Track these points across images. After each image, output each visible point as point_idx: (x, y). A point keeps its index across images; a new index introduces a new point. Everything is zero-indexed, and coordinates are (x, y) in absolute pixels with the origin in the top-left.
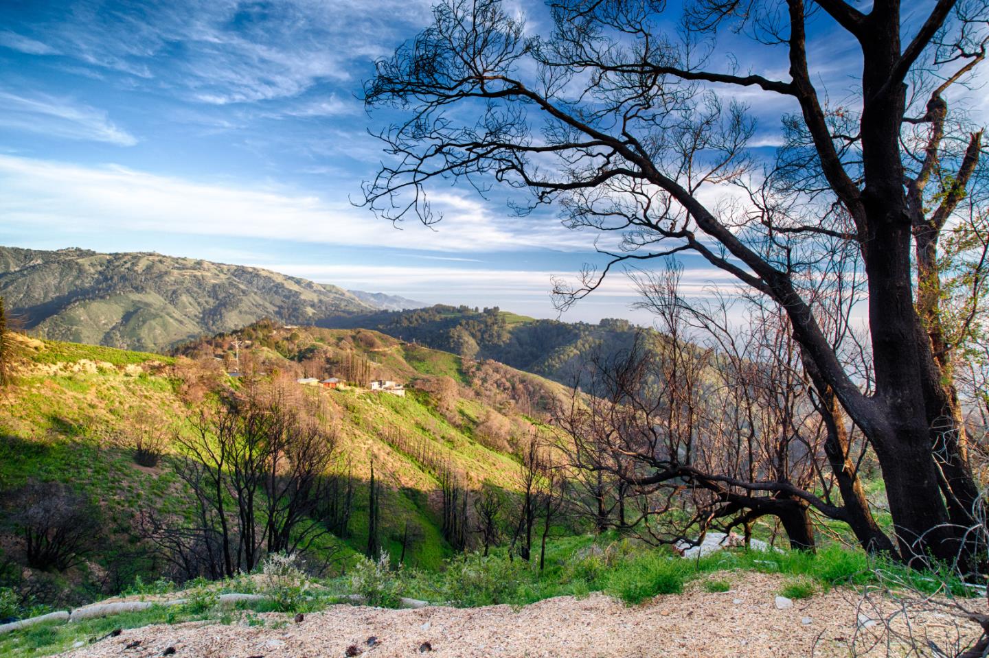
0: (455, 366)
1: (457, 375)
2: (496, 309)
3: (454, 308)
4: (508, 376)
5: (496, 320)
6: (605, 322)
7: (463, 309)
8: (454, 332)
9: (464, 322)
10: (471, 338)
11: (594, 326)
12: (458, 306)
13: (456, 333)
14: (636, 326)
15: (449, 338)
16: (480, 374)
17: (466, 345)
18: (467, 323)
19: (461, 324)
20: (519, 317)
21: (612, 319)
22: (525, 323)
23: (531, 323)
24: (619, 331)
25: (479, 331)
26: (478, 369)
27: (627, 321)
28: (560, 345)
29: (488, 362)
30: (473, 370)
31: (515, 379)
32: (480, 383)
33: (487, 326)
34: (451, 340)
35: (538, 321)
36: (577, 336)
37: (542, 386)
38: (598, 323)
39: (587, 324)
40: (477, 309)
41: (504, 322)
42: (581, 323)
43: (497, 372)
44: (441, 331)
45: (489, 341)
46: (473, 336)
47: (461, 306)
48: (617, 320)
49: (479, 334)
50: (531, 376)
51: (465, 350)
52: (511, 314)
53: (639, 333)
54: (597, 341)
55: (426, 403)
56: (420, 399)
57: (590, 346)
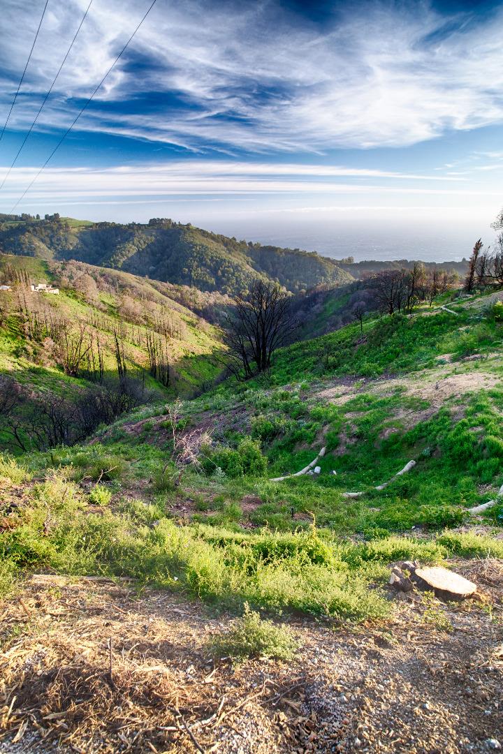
0: (43, 269)
1: (46, 276)
2: (56, 215)
3: (16, 216)
4: (90, 272)
5: (60, 225)
6: (153, 222)
7: (25, 218)
8: (25, 238)
9: (31, 229)
10: (41, 243)
11: (144, 225)
12: (19, 214)
13: (27, 240)
14: (177, 223)
15: (20, 245)
16: (66, 273)
17: (39, 250)
18: (35, 230)
19: (29, 231)
20: (80, 222)
21: (158, 219)
22: (87, 227)
23: (91, 227)
24: (165, 229)
25: (47, 236)
26: (63, 269)
27: (170, 220)
28: (119, 243)
29: (70, 262)
30: (60, 270)
31: (96, 274)
32: (67, 280)
33: (53, 231)
34: (24, 246)
35: (97, 224)
36: (132, 235)
37: (119, 278)
38: (147, 222)
39: (139, 224)
40: (38, 216)
41: (67, 226)
42: (134, 224)
43: (80, 269)
44: (12, 239)
45: (58, 245)
46: (43, 241)
47: (23, 215)
48: (162, 219)
49: (47, 239)
50: (108, 270)
51: (39, 254)
52: (72, 219)
53: (180, 229)
54: (149, 238)
55: (75, 297)
56: (70, 295)
57: (145, 242)
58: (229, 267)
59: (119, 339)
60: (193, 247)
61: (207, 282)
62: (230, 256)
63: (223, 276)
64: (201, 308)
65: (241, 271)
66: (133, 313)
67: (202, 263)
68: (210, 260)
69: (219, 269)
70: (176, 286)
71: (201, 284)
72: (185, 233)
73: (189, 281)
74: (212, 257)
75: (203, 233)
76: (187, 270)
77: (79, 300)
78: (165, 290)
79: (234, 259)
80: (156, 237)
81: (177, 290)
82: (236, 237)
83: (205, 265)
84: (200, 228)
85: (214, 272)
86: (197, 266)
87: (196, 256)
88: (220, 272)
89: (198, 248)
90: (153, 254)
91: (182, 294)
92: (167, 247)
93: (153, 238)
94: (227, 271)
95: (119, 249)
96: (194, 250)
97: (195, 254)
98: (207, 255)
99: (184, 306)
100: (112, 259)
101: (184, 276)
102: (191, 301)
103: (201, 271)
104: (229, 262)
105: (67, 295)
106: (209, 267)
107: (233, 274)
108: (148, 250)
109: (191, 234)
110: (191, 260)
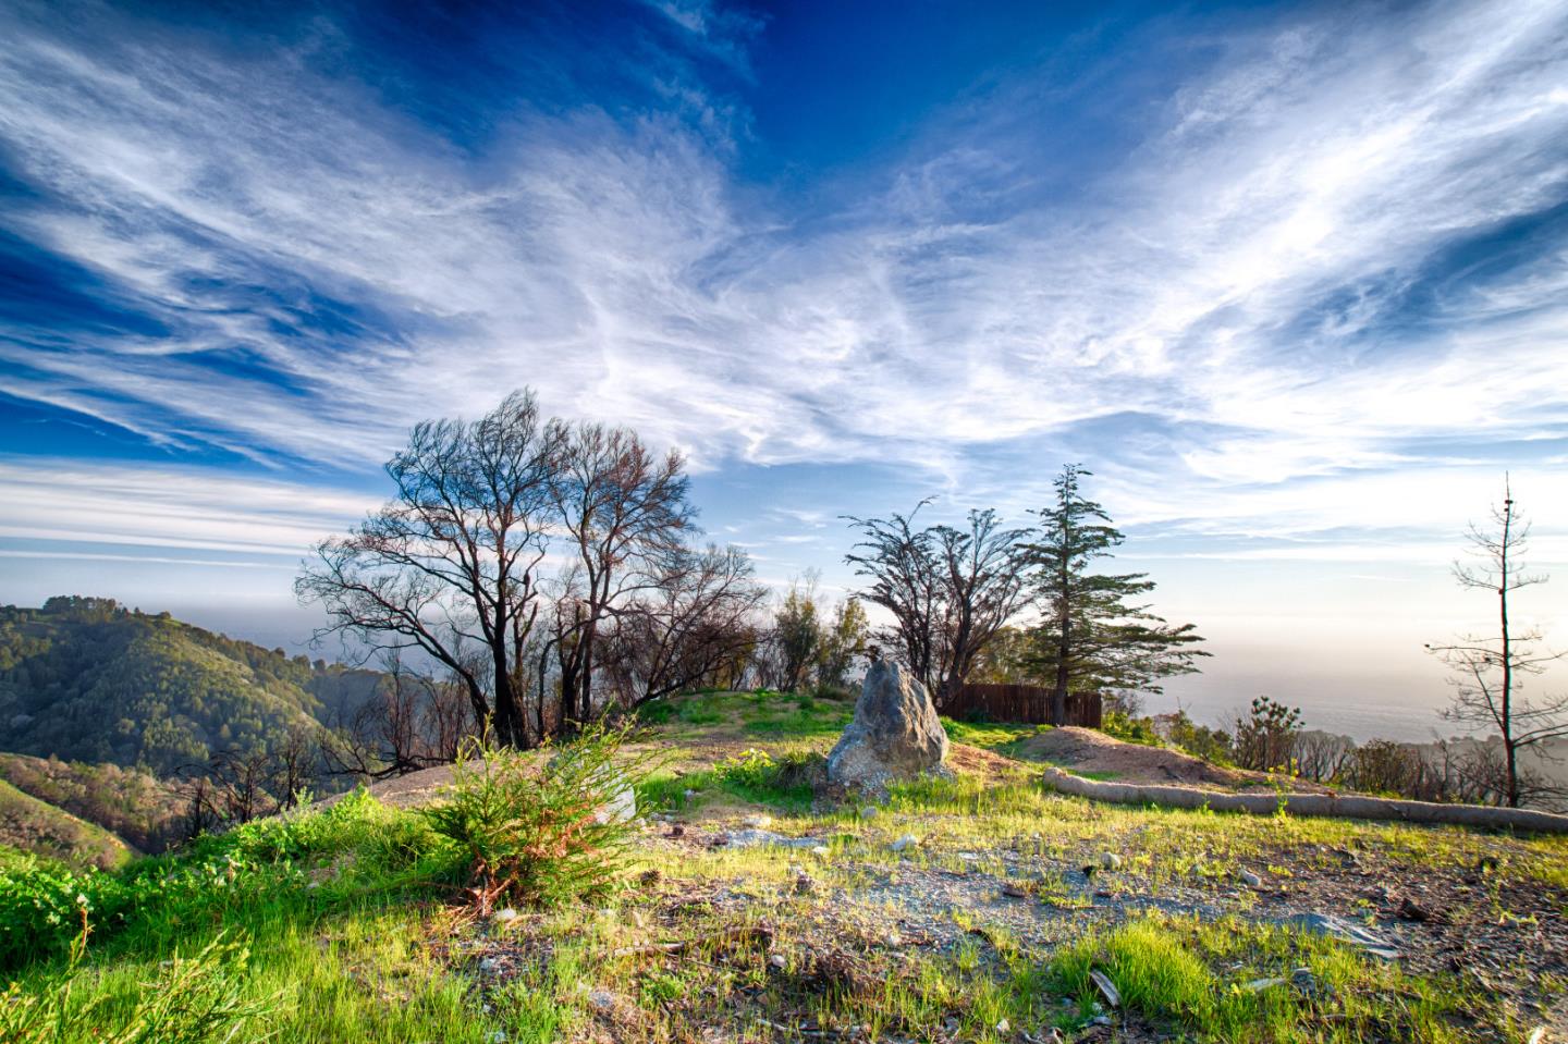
6: (57, 605)
11: (29, 611)
14: (131, 611)
21: (76, 598)
24: (91, 621)
27: (111, 603)
38: (39, 604)
48: (89, 600)
53: (137, 625)
58: (253, 717)
60: (162, 669)
61: (186, 754)
62: (261, 691)
63: (235, 736)
64: (145, 824)
65: (284, 725)
67: (179, 706)
68: (203, 699)
69: (225, 721)
70: (78, 767)
71: (169, 758)
72: (147, 634)
73: (128, 751)
74: (211, 693)
75: (200, 635)
76: (132, 723)
79: (270, 697)
80: (55, 640)
82: (285, 650)
83: (187, 712)
84: (193, 625)
85: (210, 727)
86: (166, 715)
87: (167, 690)
88: (225, 731)
89: (176, 670)
92: (88, 665)
93: (48, 643)
94: (245, 728)
96: (163, 674)
97: (165, 685)
98: (199, 688)
101: (118, 740)
102: (117, 804)
103: (175, 726)
104: (254, 706)
106: (200, 717)
107: (262, 734)
109: (164, 638)
110: (150, 701)
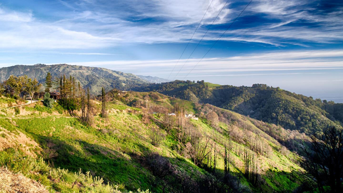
0: (192, 107)
1: (193, 110)
2: (203, 81)
3: (184, 81)
4: (216, 111)
5: (204, 86)
6: (255, 86)
7: (188, 82)
8: (186, 92)
9: (190, 87)
10: (193, 94)
11: (249, 87)
12: (186, 80)
13: (187, 92)
14: (270, 87)
15: (184, 94)
16: (203, 110)
17: (192, 97)
18: (191, 88)
19: (189, 88)
20: (214, 84)
21: (258, 84)
22: (217, 87)
23: (219, 87)
24: (262, 89)
25: (197, 91)
26: (202, 108)
27: (265, 85)
28: (234, 96)
29: (206, 104)
30: (200, 108)
31: (219, 112)
32: (203, 114)
33: (200, 89)
34: (185, 95)
35: (223, 86)
36: (242, 92)
37: (231, 115)
38: (251, 86)
39: (246, 87)
40: (194, 82)
41: (207, 86)
42: (243, 86)
43: (211, 109)
44: (180, 92)
45: (201, 95)
46: (195, 93)
47: (187, 81)
48: (261, 84)
49: (196, 92)
50: (226, 110)
51: (192, 100)
52: (210, 83)
53: (272, 90)
54: (252, 94)
55: (206, 123)
56: (204, 121)
57: (249, 97)
58: (306, 115)
59: (227, 150)
60: (280, 101)
61: (289, 123)
62: (308, 108)
63: (302, 120)
64: (284, 140)
65: (317, 118)
66: (238, 136)
67: (286, 110)
68: (292, 110)
69: (299, 116)
70: (267, 124)
71: (285, 124)
72: (275, 92)
73: (275, 121)
74: (293, 108)
75: (288, 93)
76: (275, 114)
77: (208, 125)
78: (259, 125)
79: (310, 110)
80: (256, 94)
81: (267, 126)
82: (312, 97)
83: (288, 113)
84: (286, 90)
85: (295, 117)
86: (283, 113)
87: (282, 107)
88: (299, 118)
89: (283, 102)
90: (254, 103)
91: (270, 129)
92: (263, 100)
93: (254, 95)
94: (305, 118)
95: (233, 99)
96: (280, 103)
97: (281, 105)
98: (290, 107)
99: (272, 136)
100: (229, 105)
101: (272, 118)
102: (276, 133)
103: (285, 116)
104: (306, 112)
105: (202, 122)
106: (291, 114)
107: (310, 120)
108: (251, 101)
109: (279, 93)
110: (278, 109)
